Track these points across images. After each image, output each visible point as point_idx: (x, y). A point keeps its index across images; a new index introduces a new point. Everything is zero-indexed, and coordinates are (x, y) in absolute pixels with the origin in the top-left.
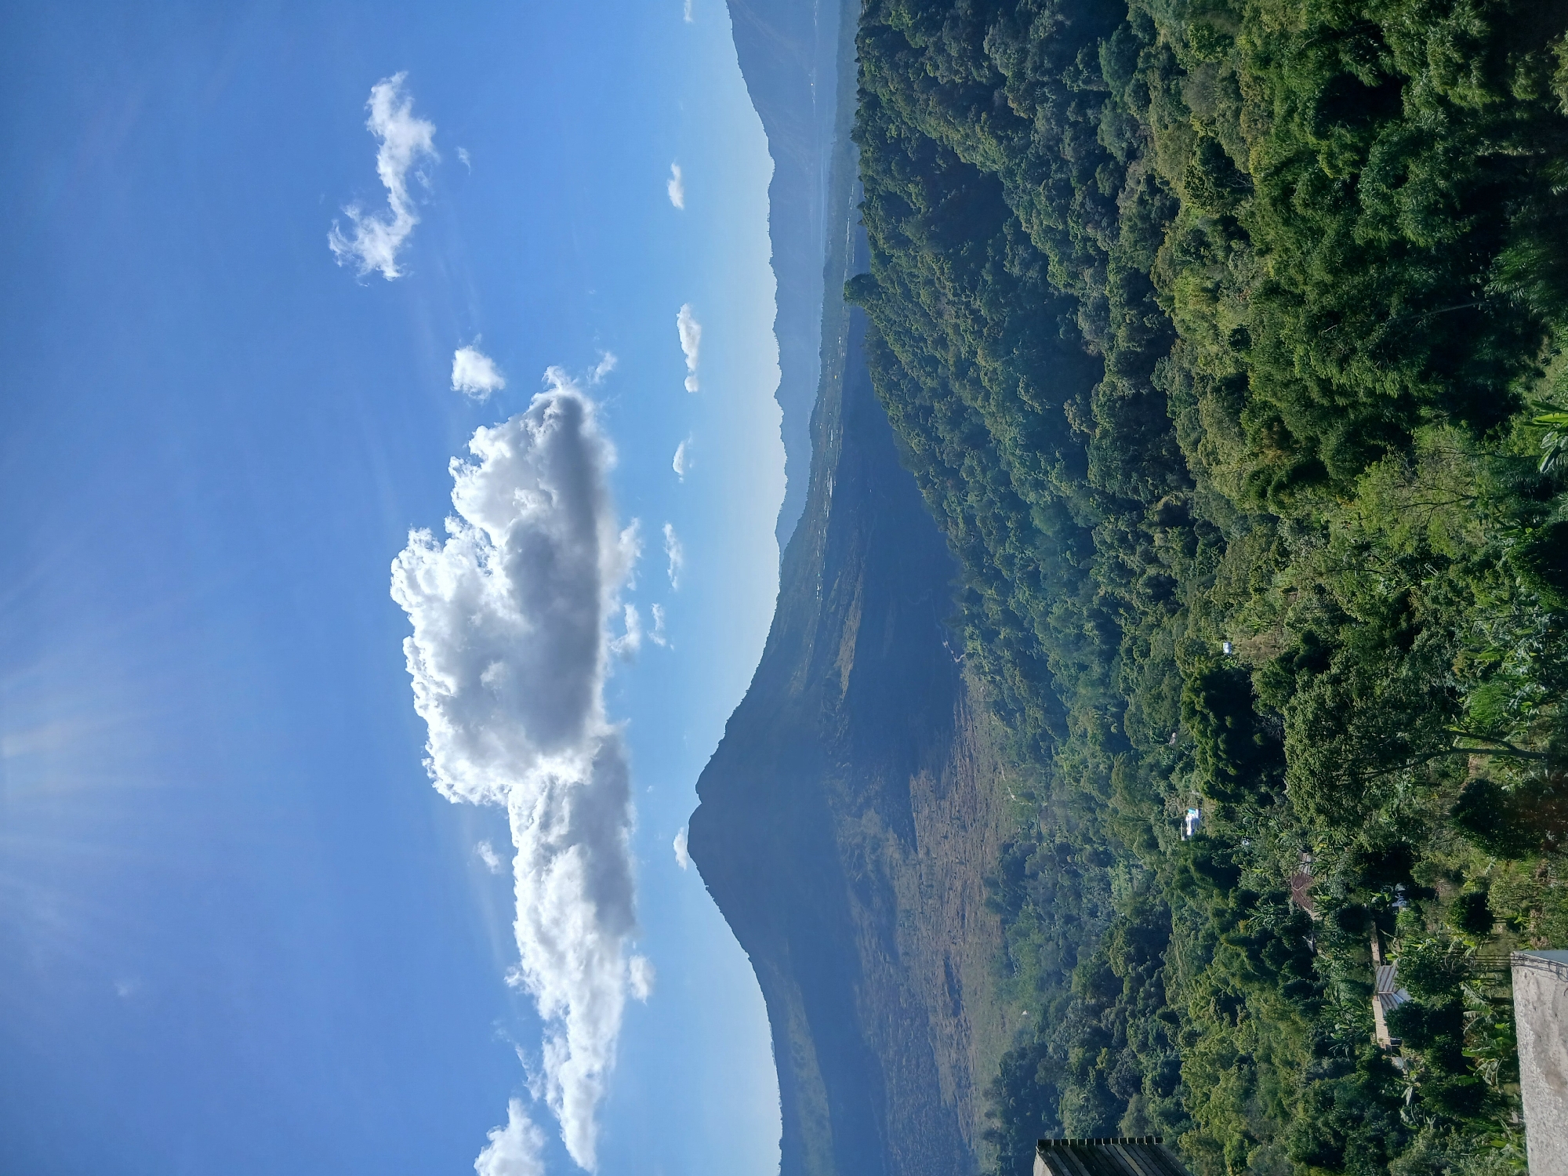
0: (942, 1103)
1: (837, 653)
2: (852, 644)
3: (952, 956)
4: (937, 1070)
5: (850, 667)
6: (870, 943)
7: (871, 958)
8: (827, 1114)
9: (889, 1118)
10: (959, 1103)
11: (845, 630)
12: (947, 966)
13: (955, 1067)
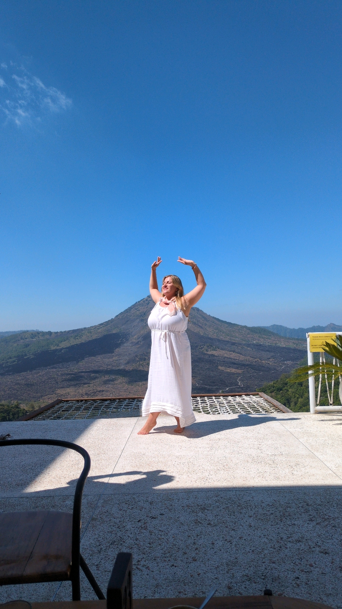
0: (56, 389)
1: (222, 349)
2: (226, 355)
3: (106, 393)
4: (68, 387)
5: (216, 355)
6: (114, 363)
7: (109, 363)
8: (58, 348)
9: (54, 370)
10: (56, 395)
11: (231, 352)
12: (103, 391)
13: (69, 394)
